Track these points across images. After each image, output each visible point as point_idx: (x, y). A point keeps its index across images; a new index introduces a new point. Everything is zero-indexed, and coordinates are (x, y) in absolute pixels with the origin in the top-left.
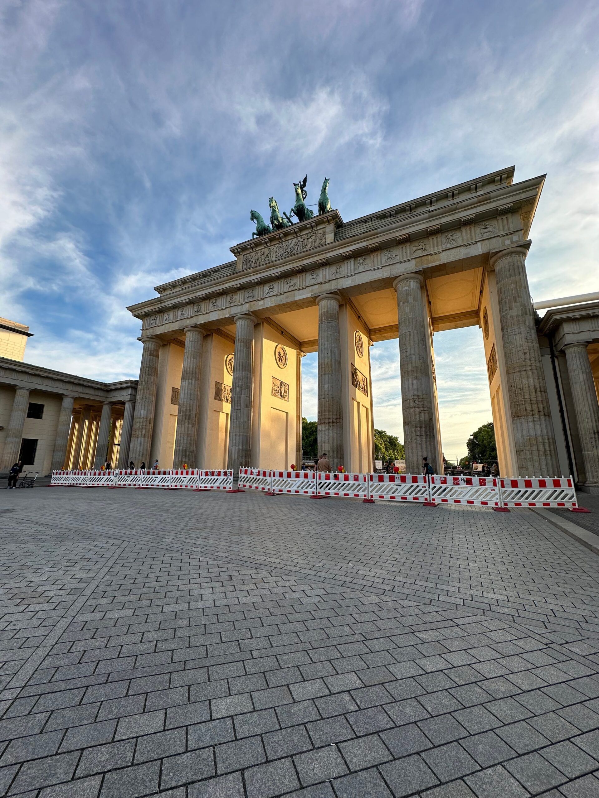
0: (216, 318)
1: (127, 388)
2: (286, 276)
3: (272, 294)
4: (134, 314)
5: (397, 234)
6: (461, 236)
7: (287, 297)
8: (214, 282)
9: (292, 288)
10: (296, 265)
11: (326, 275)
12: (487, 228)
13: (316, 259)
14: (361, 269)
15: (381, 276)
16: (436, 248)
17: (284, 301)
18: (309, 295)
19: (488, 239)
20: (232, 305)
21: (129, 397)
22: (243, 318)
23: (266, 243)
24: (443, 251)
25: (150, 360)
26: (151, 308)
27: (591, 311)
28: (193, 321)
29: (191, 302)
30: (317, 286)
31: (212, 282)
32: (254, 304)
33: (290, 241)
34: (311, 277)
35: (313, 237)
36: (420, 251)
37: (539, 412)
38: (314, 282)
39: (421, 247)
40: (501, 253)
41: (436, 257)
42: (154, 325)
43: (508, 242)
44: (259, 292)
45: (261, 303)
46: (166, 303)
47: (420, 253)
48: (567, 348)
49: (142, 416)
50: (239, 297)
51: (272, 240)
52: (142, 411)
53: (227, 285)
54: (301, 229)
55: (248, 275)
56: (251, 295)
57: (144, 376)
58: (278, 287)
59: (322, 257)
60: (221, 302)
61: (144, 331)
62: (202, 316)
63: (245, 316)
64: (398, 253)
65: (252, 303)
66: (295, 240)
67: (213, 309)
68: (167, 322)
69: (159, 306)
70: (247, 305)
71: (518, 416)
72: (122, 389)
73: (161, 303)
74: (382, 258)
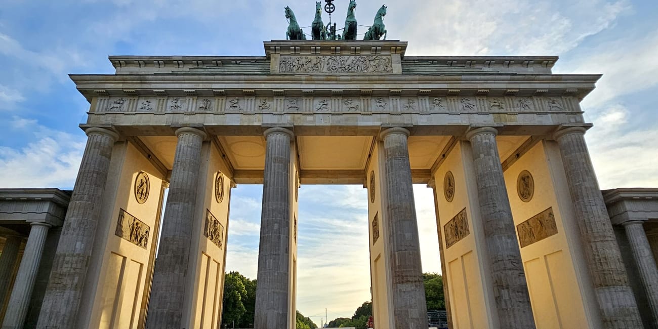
0: (239, 124)
1: (43, 201)
2: (347, 95)
3: (325, 111)
4: (81, 86)
5: (479, 86)
6: (533, 104)
7: (347, 120)
8: (246, 77)
9: (353, 111)
10: (364, 86)
11: (397, 105)
12: (554, 103)
13: (389, 86)
14: (437, 109)
15: (460, 122)
16: (512, 109)
17: (343, 124)
18: (378, 124)
19: (557, 113)
20: (264, 111)
21: (43, 217)
22: (282, 131)
23: (316, 50)
24: (519, 113)
25: (101, 161)
26: (120, 86)
27: (646, 195)
28: (198, 120)
29: (196, 94)
30: (387, 115)
31: (243, 77)
32: (299, 118)
33: (346, 57)
34: (378, 105)
35: (377, 61)
36: (496, 108)
37: (625, 282)
38: (380, 110)
39: (497, 104)
40: (569, 129)
41: (513, 117)
42: (115, 110)
43: (573, 120)
44: (307, 105)
45: (310, 118)
46: (153, 86)
47: (496, 110)
48: (627, 224)
49: (77, 252)
50: (276, 105)
51: (323, 49)
52: (78, 244)
53: (263, 86)
54: (363, 49)
55: (299, 81)
56: (295, 105)
57: (88, 186)
58: (334, 105)
59: (398, 86)
60: (246, 104)
61: (93, 116)
62: (212, 115)
63: (285, 130)
64: (476, 104)
65: (296, 115)
66: (352, 58)
67: (232, 110)
68: (143, 111)
69: (138, 86)
70: (289, 117)
71: (607, 286)
72: (29, 201)
73: (141, 83)
74: (458, 105)
